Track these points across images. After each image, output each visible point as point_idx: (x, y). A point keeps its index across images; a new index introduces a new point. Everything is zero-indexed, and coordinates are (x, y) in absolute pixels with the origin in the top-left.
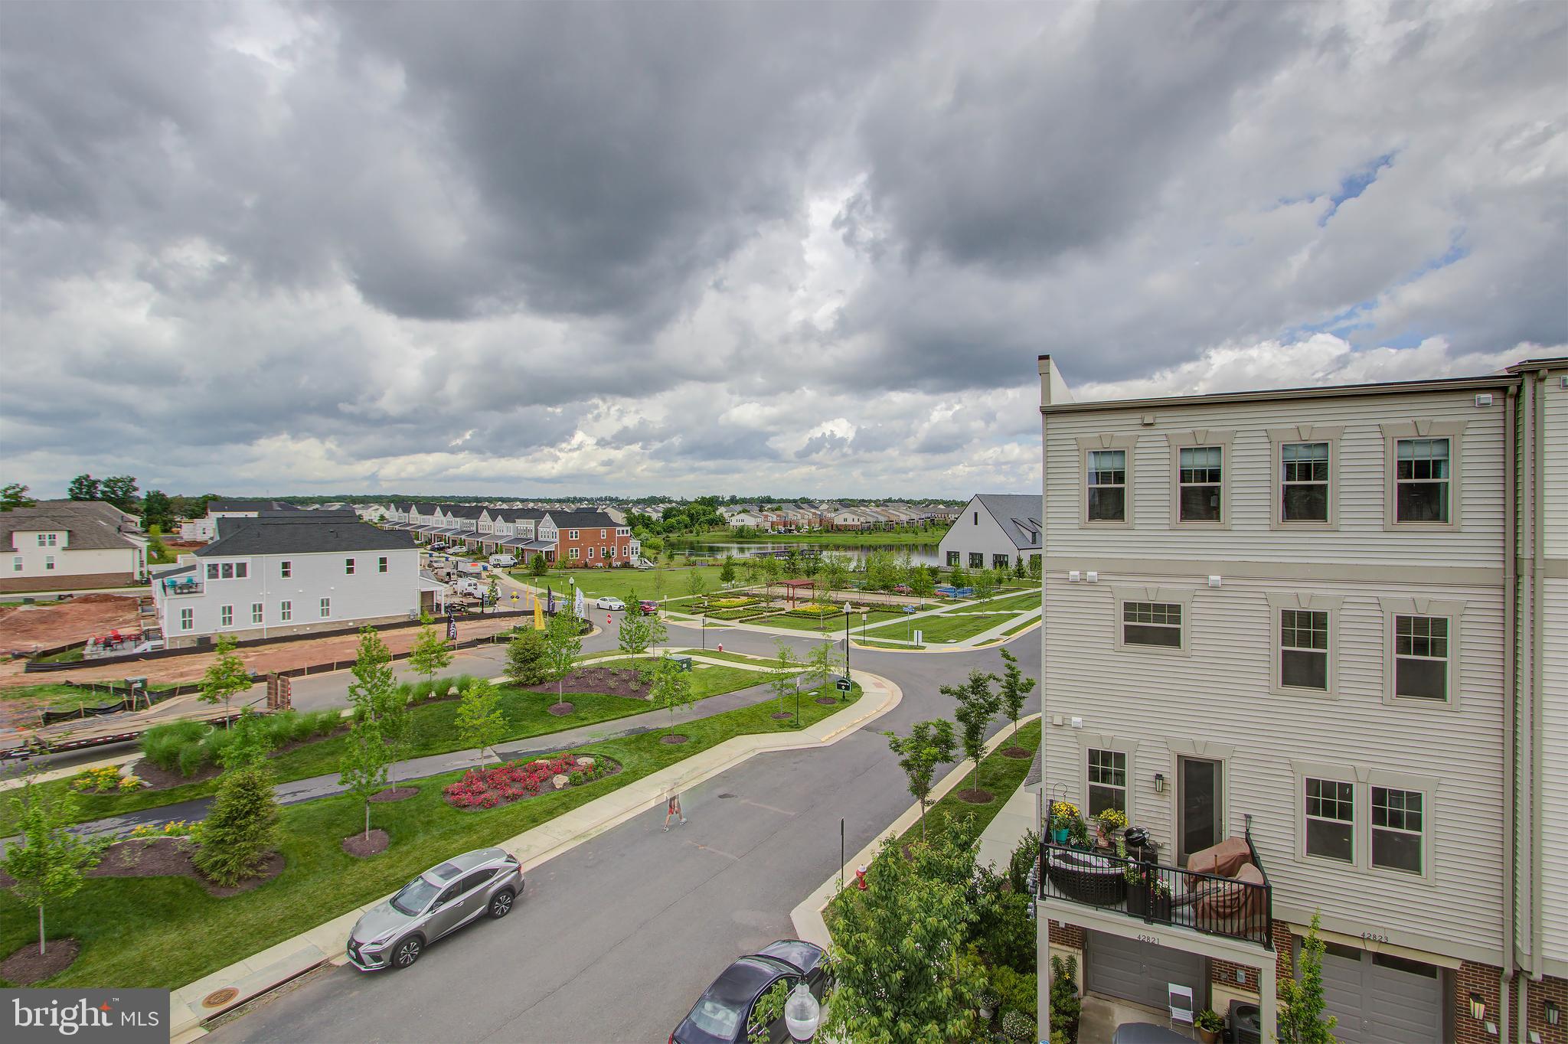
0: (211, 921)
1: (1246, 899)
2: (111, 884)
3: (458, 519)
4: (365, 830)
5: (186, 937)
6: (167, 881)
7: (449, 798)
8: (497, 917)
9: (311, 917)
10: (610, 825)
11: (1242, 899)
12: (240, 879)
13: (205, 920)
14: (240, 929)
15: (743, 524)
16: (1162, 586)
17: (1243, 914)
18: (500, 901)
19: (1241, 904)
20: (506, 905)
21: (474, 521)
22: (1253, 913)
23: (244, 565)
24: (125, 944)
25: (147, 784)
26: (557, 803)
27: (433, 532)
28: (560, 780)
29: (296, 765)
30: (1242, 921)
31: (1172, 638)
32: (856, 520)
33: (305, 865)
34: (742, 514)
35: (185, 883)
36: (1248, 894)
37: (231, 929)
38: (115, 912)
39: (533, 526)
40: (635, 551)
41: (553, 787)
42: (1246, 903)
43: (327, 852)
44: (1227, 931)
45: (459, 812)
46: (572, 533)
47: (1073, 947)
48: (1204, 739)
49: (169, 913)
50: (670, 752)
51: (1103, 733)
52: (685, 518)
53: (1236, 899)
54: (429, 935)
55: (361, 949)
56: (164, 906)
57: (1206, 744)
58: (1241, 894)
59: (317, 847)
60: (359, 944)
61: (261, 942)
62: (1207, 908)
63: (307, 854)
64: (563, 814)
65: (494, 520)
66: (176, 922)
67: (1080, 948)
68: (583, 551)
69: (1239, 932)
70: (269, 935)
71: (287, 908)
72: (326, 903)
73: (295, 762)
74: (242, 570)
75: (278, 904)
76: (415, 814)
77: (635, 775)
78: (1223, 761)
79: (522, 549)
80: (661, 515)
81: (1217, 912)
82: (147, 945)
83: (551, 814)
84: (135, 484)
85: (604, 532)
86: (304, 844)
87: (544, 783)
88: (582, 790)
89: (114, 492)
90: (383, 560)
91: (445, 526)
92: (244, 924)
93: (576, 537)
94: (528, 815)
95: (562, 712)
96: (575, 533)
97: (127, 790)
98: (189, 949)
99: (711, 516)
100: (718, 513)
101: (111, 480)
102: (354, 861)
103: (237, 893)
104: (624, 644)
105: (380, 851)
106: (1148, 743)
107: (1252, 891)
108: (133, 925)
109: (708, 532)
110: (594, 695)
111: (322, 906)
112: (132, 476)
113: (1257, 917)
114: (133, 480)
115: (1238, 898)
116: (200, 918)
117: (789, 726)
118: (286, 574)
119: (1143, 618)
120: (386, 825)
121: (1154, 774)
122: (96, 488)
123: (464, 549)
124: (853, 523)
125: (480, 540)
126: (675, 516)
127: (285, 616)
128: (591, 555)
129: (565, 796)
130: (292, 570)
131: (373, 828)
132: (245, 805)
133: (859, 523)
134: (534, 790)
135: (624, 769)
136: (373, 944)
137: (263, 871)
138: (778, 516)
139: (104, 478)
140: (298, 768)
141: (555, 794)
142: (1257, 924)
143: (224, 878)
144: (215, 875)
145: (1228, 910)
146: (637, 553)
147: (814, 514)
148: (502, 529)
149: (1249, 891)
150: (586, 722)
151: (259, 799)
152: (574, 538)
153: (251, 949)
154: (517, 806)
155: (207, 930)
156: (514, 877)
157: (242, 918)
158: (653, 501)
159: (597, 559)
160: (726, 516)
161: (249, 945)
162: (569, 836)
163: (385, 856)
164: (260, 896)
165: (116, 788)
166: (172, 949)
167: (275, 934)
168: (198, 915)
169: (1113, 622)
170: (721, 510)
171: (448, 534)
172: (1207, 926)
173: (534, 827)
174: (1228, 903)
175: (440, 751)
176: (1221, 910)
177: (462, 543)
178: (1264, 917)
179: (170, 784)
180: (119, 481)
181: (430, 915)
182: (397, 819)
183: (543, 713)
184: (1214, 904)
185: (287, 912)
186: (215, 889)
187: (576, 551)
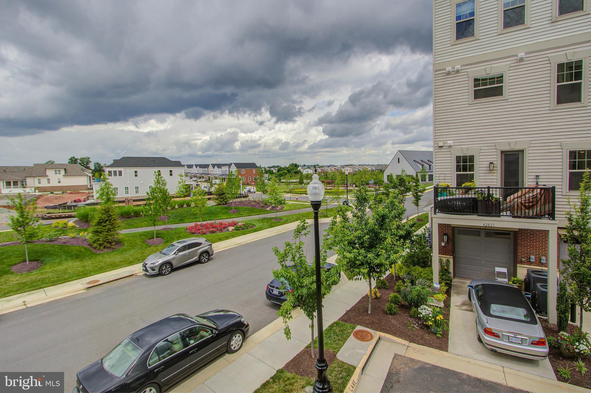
0: (93, 260)
1: (541, 196)
2: (57, 246)
3: (201, 169)
4: (154, 238)
5: (83, 264)
6: (78, 247)
7: (188, 231)
8: (203, 263)
9: (131, 262)
10: (249, 242)
11: (539, 196)
12: (105, 247)
13: (91, 260)
14: (104, 263)
15: (307, 173)
16: (493, 66)
17: (539, 205)
18: (203, 256)
19: (538, 200)
20: (206, 258)
21: (207, 169)
22: (545, 203)
23: (121, 171)
24: (60, 263)
25: (77, 226)
26: (229, 235)
27: (192, 175)
28: (231, 228)
29: (133, 223)
30: (538, 208)
31: (498, 92)
32: (351, 170)
33: (131, 246)
34: (308, 169)
35: (85, 249)
36: (542, 193)
37: (100, 263)
38: (56, 254)
39: (228, 169)
40: (266, 178)
41: (228, 230)
42: (541, 198)
43: (139, 243)
44: (530, 215)
45: (191, 235)
46: (242, 171)
47: (448, 255)
48: (515, 140)
49: (78, 256)
50: (275, 223)
51: (463, 147)
52: (285, 171)
53: (535, 197)
54: (175, 265)
55: (147, 266)
56: (75, 254)
57: (516, 142)
58: (538, 194)
59: (136, 241)
60: (146, 264)
61: (111, 268)
62: (520, 204)
63: (132, 243)
64: (231, 238)
65: (214, 168)
66: (80, 259)
67: (451, 256)
68: (247, 178)
69: (536, 215)
70: (114, 266)
71: (122, 258)
72: (137, 258)
73: (132, 223)
74: (120, 173)
75: (119, 256)
76: (174, 234)
77: (261, 229)
78: (525, 150)
79: (224, 178)
80: (276, 171)
81: (525, 206)
82: (68, 265)
83: (227, 238)
84: (90, 160)
85: (254, 171)
86: (131, 240)
87: (225, 229)
88: (240, 232)
89: (83, 163)
90: (171, 171)
91: (196, 172)
92: (105, 262)
93: (244, 172)
94: (218, 237)
95: (234, 212)
96: (243, 171)
97: (70, 228)
98: (84, 268)
99: (296, 170)
100: (298, 169)
101: (82, 159)
102: (150, 246)
103: (103, 252)
104: (258, 189)
105: (160, 244)
106: (486, 148)
107: (544, 191)
108: (63, 259)
109: (295, 176)
110: (246, 207)
111: (136, 259)
112: (89, 157)
113: (547, 206)
114: (89, 158)
115: (537, 197)
116: (89, 259)
117: (323, 216)
118: (136, 176)
119: (484, 84)
120: (162, 236)
121: (489, 163)
122: (77, 161)
123: (204, 180)
124: (350, 172)
125: (209, 176)
126: (282, 171)
127: (137, 192)
128: (250, 180)
129: (233, 233)
130: (138, 174)
131: (157, 237)
132: (105, 217)
133: (352, 171)
134: (221, 231)
135: (257, 227)
136: (152, 264)
137: (113, 245)
138: (321, 169)
139: (79, 158)
140: (133, 224)
141: (229, 232)
142: (547, 209)
143: (98, 247)
144: (95, 245)
145: (531, 204)
146: (267, 179)
147: (335, 168)
148: (217, 171)
149: (542, 192)
150: (243, 216)
151: (111, 216)
152: (243, 173)
153: (107, 270)
154: (214, 235)
155: (91, 262)
156: (209, 248)
157: (105, 260)
158: (274, 167)
159: (252, 182)
160: (301, 170)
161: (107, 268)
162: (234, 244)
163: (162, 246)
164: (112, 254)
165: (66, 227)
166: (77, 267)
167: (117, 266)
168: (88, 258)
169: (468, 90)
170: (300, 168)
171: (198, 175)
172: (519, 214)
173: (220, 241)
174: (531, 200)
175: (186, 222)
176: (527, 204)
177: (203, 177)
178: (551, 204)
179: (86, 226)
180: (84, 159)
181: (174, 255)
182: (167, 235)
183: (227, 212)
184: (523, 202)
185: (122, 259)
186: (95, 250)
187: (244, 178)
